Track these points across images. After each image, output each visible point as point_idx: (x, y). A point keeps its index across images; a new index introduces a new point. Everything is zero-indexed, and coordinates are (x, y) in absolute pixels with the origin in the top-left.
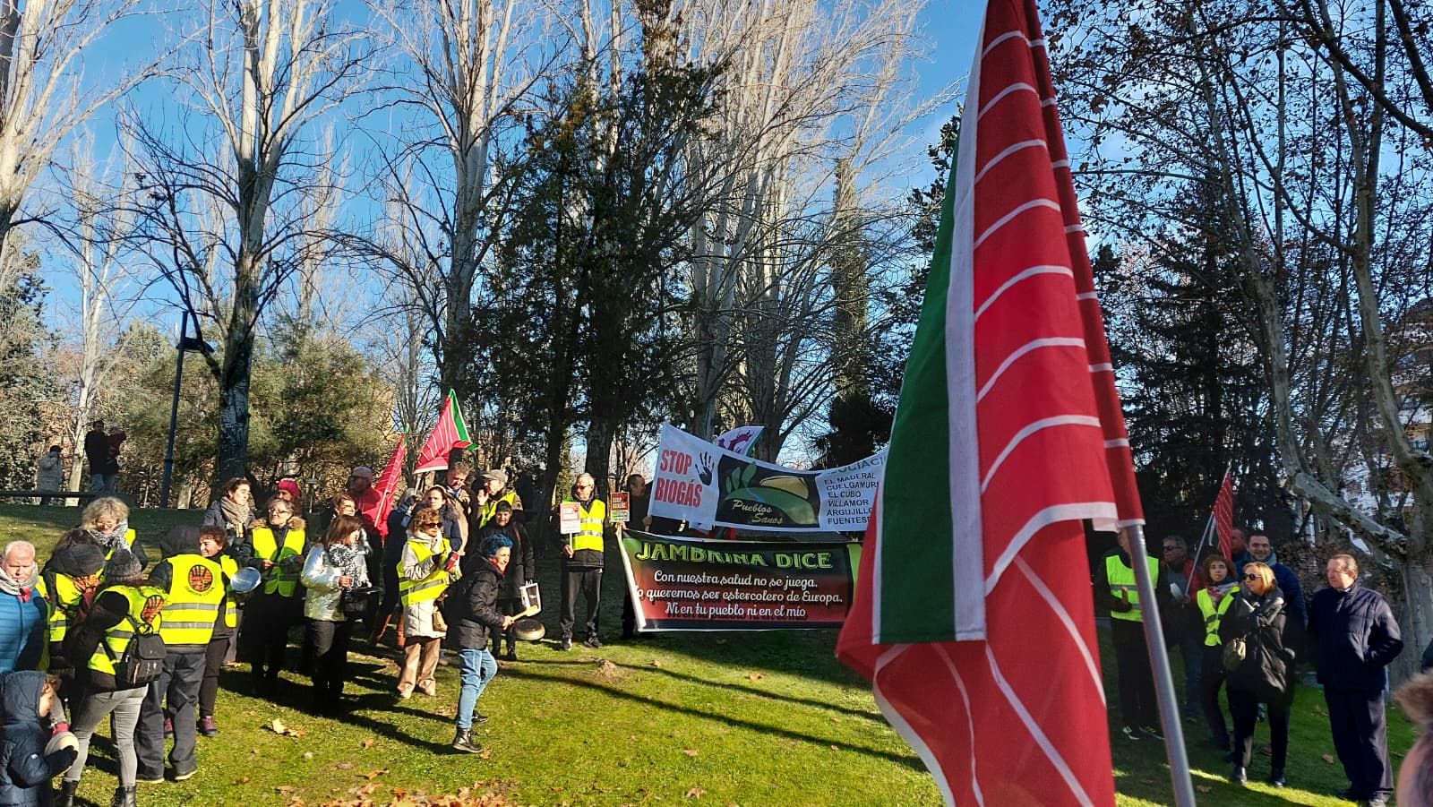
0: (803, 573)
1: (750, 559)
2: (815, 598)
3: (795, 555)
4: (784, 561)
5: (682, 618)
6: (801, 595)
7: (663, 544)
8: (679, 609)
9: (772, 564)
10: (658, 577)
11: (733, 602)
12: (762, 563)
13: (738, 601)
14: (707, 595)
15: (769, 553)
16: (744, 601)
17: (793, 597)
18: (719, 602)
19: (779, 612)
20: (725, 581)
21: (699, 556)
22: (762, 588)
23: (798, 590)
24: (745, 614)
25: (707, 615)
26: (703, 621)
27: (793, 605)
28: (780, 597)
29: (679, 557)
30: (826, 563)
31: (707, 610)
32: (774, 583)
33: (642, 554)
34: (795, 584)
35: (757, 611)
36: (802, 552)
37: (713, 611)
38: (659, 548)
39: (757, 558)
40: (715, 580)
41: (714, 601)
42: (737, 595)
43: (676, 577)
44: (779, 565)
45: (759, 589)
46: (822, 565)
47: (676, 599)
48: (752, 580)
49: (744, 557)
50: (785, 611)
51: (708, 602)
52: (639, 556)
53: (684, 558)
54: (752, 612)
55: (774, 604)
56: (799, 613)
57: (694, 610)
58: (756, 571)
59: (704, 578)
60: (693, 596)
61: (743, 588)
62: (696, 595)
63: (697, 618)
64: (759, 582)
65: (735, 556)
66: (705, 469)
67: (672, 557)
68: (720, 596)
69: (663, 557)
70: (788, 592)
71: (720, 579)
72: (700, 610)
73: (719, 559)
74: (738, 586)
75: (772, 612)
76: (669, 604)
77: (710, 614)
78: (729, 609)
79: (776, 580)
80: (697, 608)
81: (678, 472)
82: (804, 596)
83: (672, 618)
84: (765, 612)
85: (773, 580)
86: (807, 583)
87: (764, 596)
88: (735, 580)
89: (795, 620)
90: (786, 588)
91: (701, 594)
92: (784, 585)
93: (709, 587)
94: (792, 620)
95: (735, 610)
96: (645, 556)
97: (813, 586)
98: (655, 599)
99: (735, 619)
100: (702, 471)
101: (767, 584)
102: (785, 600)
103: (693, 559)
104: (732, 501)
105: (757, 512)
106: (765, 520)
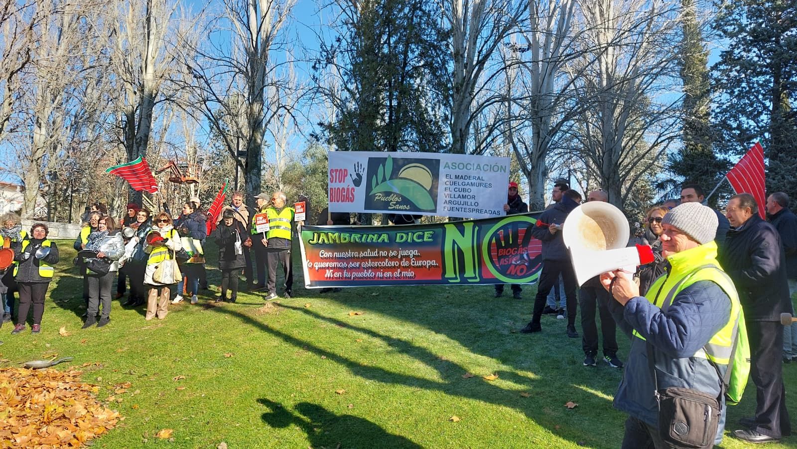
1: (379, 238)
2: (419, 263)
3: (409, 234)
4: (402, 238)
5: (335, 279)
6: (410, 262)
7: (326, 233)
8: (333, 273)
9: (393, 241)
10: (322, 254)
11: (368, 268)
12: (387, 240)
13: (371, 268)
14: (351, 265)
15: (391, 233)
16: (374, 268)
17: (404, 263)
18: (359, 269)
19: (397, 274)
20: (362, 254)
21: (345, 239)
22: (385, 257)
23: (407, 257)
24: (375, 276)
25: (351, 278)
26: (349, 281)
27: (405, 268)
28: (396, 263)
29: (334, 241)
30: (429, 238)
31: (351, 274)
32: (394, 253)
33: (313, 240)
34: (405, 253)
35: (383, 273)
36: (413, 231)
37: (355, 274)
38: (323, 236)
39: (384, 237)
40: (356, 254)
41: (356, 268)
42: (370, 264)
43: (333, 254)
45: (383, 258)
46: (426, 240)
47: (331, 268)
48: (378, 253)
50: (401, 273)
51: (351, 269)
52: (310, 241)
53: (337, 241)
54: (380, 274)
55: (393, 269)
56: (410, 274)
57: (343, 274)
58: (382, 246)
59: (350, 254)
60: (343, 265)
61: (374, 259)
62: (345, 265)
63: (344, 280)
64: (383, 253)
65: (370, 236)
66: (358, 175)
67: (330, 241)
68: (360, 265)
69: (326, 241)
70: (401, 259)
71: (359, 253)
73: (357, 240)
74: (370, 257)
75: (393, 274)
76: (327, 271)
77: (353, 276)
78: (365, 273)
79: (392, 252)
80: (345, 273)
81: (340, 182)
82: (412, 262)
83: (328, 280)
84: (388, 274)
85: (391, 252)
86: (413, 252)
87: (386, 263)
88: (368, 253)
89: (407, 279)
90: (399, 257)
91: (348, 264)
92: (398, 255)
93: (353, 259)
94: (405, 279)
95: (368, 274)
96: (315, 241)
97: (417, 254)
98: (320, 268)
99: (369, 279)
100: (354, 177)
101: (388, 255)
102: (400, 265)
103: (342, 241)
104: (374, 196)
105: (391, 201)
106: (397, 207)
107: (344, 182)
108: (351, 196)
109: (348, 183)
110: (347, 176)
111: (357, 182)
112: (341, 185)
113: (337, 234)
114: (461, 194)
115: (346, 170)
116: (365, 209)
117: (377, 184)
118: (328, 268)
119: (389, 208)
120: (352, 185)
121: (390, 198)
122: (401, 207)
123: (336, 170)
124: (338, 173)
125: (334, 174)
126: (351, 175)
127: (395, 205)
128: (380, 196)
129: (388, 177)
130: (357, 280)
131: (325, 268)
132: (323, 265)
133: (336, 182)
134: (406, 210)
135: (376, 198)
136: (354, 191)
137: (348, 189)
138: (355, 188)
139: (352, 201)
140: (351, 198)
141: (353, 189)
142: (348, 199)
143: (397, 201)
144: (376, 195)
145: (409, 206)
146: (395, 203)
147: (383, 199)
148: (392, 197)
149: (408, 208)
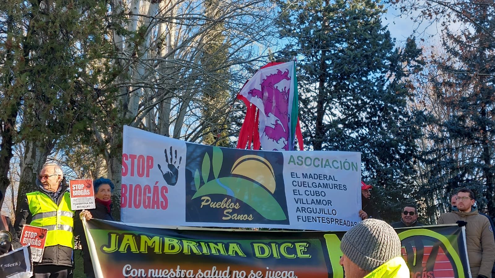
66: (171, 167)
81: (141, 175)
100: (166, 170)
104: (199, 200)
105: (225, 208)
106: (235, 217)
107: (148, 175)
109: (156, 178)
110: (152, 166)
111: (171, 178)
112: (144, 181)
114: (315, 198)
115: (150, 158)
116: (188, 220)
117: (202, 183)
119: (224, 218)
120: (163, 183)
121: (222, 204)
122: (241, 217)
124: (136, 161)
125: (129, 162)
126: (159, 166)
127: (231, 214)
128: (208, 201)
129: (216, 173)
133: (132, 175)
134: (247, 222)
135: (203, 204)
136: (167, 192)
137: (156, 188)
138: (169, 186)
139: (165, 208)
140: (162, 202)
141: (164, 188)
142: (155, 204)
143: (234, 209)
144: (203, 198)
145: (251, 215)
146: (231, 211)
147: (213, 205)
148: (226, 203)
149: (251, 218)
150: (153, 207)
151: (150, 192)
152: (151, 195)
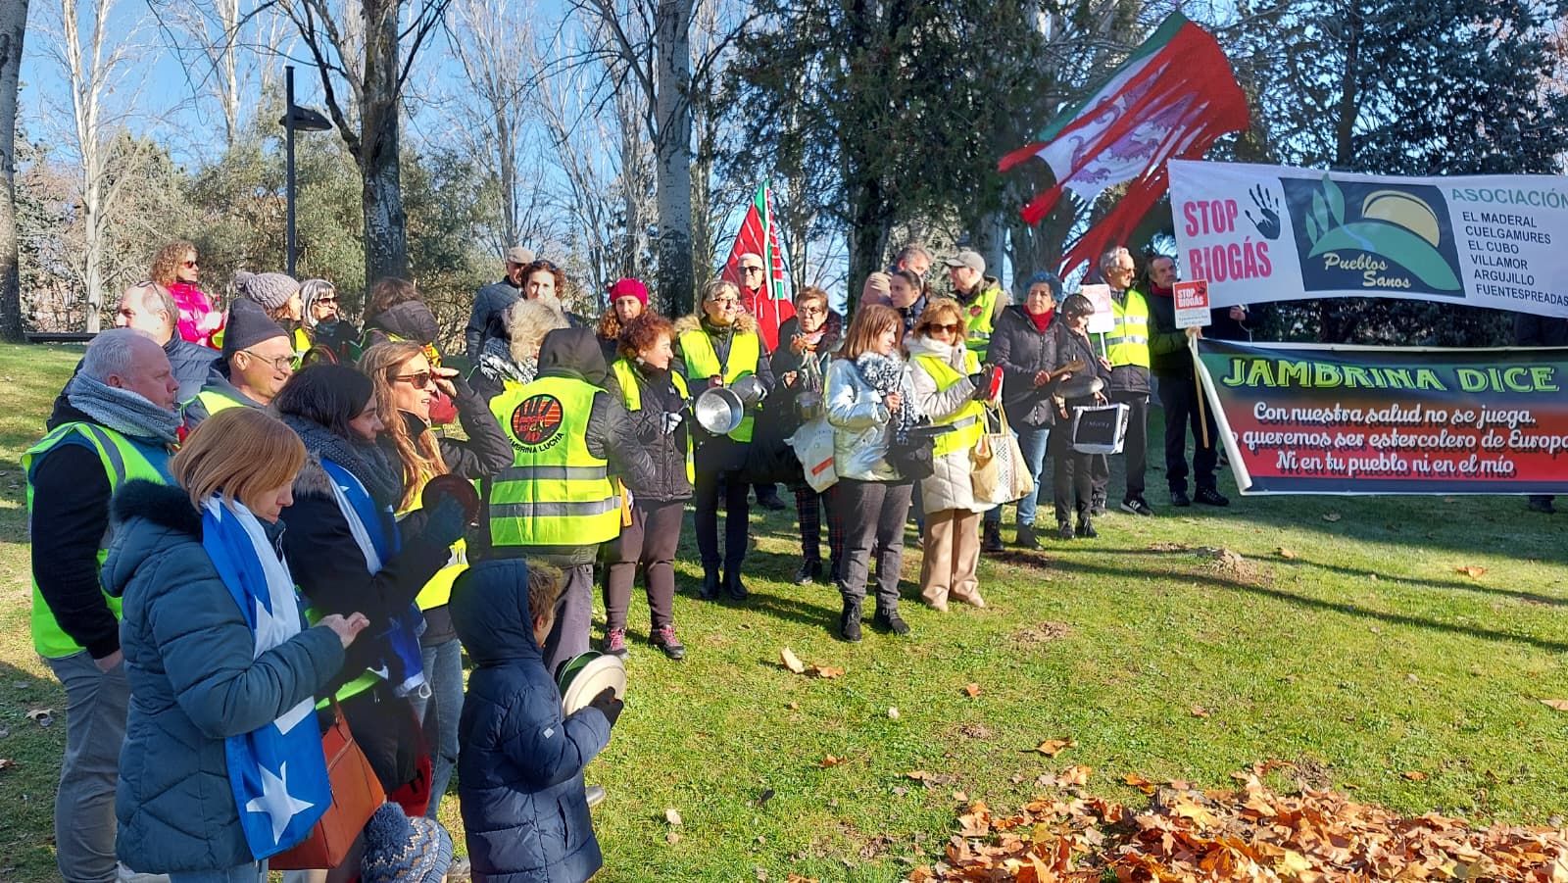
0: (1509, 398)
1: (1414, 378)
2: (1532, 442)
3: (1492, 371)
4: (1474, 380)
5: (1304, 475)
6: (1506, 438)
7: (1267, 360)
8: (1298, 460)
9: (1453, 387)
10: (1261, 413)
11: (1388, 450)
12: (1437, 385)
13: (1398, 449)
14: (1341, 440)
15: (1446, 369)
16: (1406, 449)
17: (1491, 441)
18: (1365, 450)
19: (1467, 466)
20: (1373, 416)
21: (1329, 377)
22: (1440, 425)
23: (1501, 428)
24: (1410, 469)
25: (1345, 471)
26: (1339, 480)
27: (1492, 453)
28: (1470, 441)
29: (1294, 381)
30: (1547, 383)
31: (1345, 462)
32: (1459, 417)
33: (1232, 377)
34: (1496, 417)
35: (1430, 463)
36: (1502, 365)
37: (1355, 464)
38: (1260, 368)
39: (1425, 376)
40: (1356, 414)
41: (1355, 448)
42: (1394, 439)
43: (1288, 412)
44: (1465, 385)
45: (1434, 428)
46: (1538, 386)
47: (1291, 447)
48: (1422, 414)
49: (1403, 374)
50: (1477, 463)
51: (1346, 451)
52: (1226, 380)
53: (1303, 382)
54: (1421, 465)
55: (1462, 452)
56: (1503, 466)
57: (1324, 462)
58: (1427, 398)
59: (1339, 413)
60: (1320, 442)
61: (1405, 428)
62: (1324, 439)
63: (1329, 476)
64: (1435, 416)
65: (1389, 373)
66: (1265, 212)
67: (1281, 381)
68: (1365, 442)
69: (1268, 381)
70: (1484, 431)
71: (1365, 414)
72: (1332, 463)
73: (1364, 382)
74: (1391, 425)
75: (1456, 464)
76: (1281, 453)
77: (1351, 469)
78: (1382, 460)
79: (1462, 412)
80: (1328, 459)
81: (1219, 229)
82: (1513, 437)
83: (1287, 474)
84: (1442, 466)
85: (1457, 413)
86: (1516, 416)
87: (1441, 440)
88: (1393, 413)
89: (1496, 479)
90: (1480, 425)
91: (1333, 438)
92: (1476, 421)
93: (1347, 426)
94: (1489, 479)
95: (1392, 463)
96: (1237, 380)
97: (1527, 420)
98: (1258, 447)
99: (1394, 477)
100: (1260, 217)
101: (1448, 419)
102: (1478, 444)
103: (1319, 381)
104: (1320, 259)
105: (1365, 269)
106: (1382, 282)
107: (1232, 228)
108: (1259, 262)
109: (1245, 231)
110: (1236, 215)
111: (1270, 229)
112: (1224, 240)
113: (1303, 365)
115: (1230, 203)
117: (1320, 234)
118: (1283, 446)
120: (1257, 237)
121: (1359, 263)
122: (1390, 282)
123: (1203, 205)
124: (1209, 210)
125: (1198, 214)
126: (1248, 213)
127: (1376, 277)
128: (1334, 259)
129: (1339, 217)
130: (1362, 476)
131: (1275, 447)
132: (1266, 438)
133: (1206, 231)
134: (1402, 289)
135: (1328, 263)
136: (1266, 249)
137: (1248, 247)
138: (1268, 241)
139: (1266, 274)
140: (1261, 267)
141: (1261, 245)
142: (1251, 270)
143: (1378, 271)
144: (1325, 256)
145: (1407, 281)
146: (1374, 273)
147: (1344, 265)
148: (1365, 261)
149: (1407, 284)
150: (1247, 276)
151: (1238, 254)
152: (1242, 258)
